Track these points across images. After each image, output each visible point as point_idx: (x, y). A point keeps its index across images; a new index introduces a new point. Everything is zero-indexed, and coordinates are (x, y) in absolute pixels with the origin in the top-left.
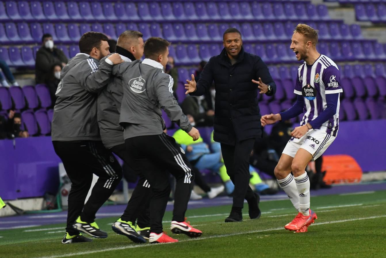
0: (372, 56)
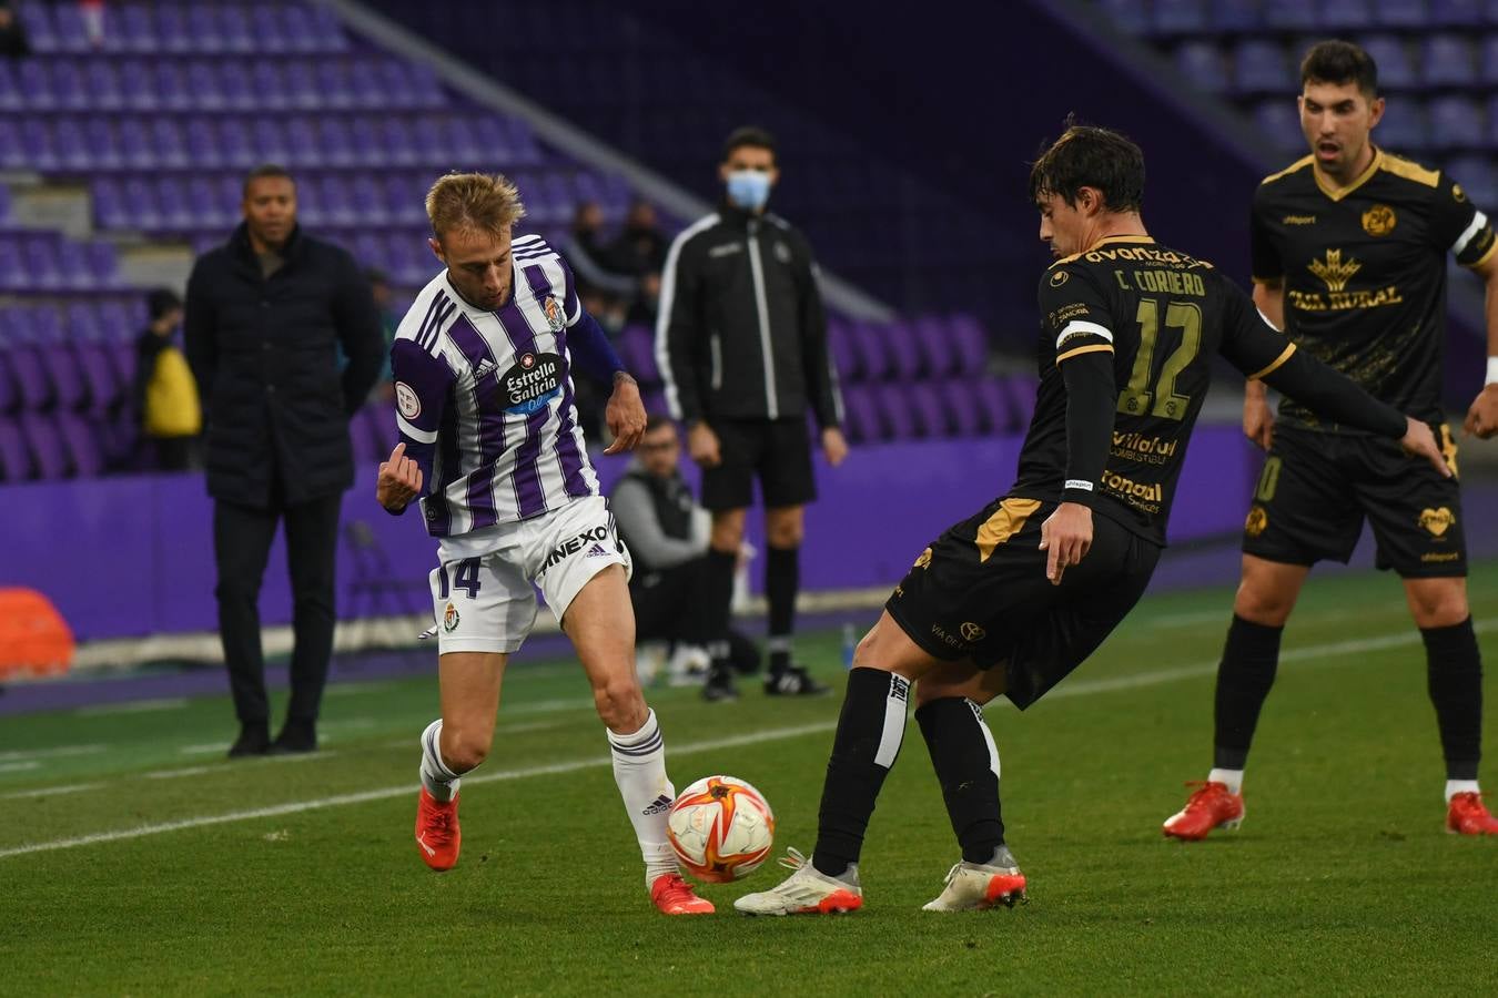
0: (51, 280)
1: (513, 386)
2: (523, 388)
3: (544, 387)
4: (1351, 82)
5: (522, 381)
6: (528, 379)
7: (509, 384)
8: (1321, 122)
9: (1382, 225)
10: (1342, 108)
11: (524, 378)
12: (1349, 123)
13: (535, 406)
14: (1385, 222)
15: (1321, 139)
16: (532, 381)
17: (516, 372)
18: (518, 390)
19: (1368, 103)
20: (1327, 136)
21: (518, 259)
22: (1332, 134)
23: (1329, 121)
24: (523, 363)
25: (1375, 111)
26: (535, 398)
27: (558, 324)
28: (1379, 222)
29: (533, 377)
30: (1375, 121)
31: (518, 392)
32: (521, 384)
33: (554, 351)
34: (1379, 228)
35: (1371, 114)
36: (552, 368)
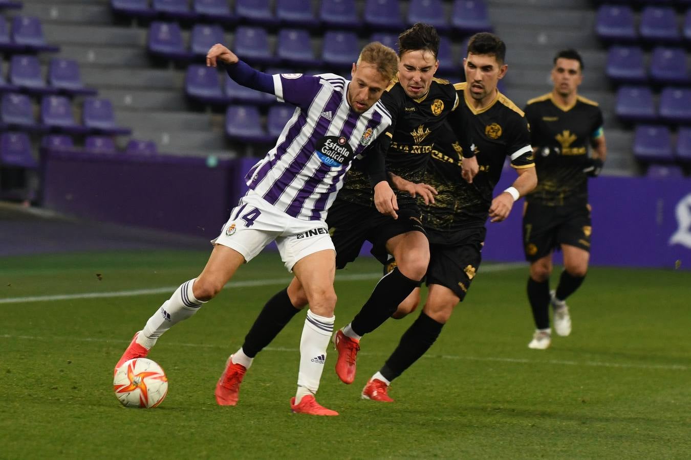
1: (328, 144)
2: (331, 149)
3: (337, 157)
4: (493, 56)
5: (333, 145)
6: (336, 147)
7: (328, 140)
8: (475, 74)
9: (494, 134)
10: (486, 68)
11: (335, 145)
12: (489, 76)
13: (328, 161)
14: (497, 133)
15: (474, 82)
16: (336, 150)
17: (335, 139)
18: (329, 147)
19: (499, 67)
20: (478, 82)
21: (377, 105)
22: (480, 81)
23: (479, 74)
24: (340, 140)
25: (502, 71)
26: (331, 158)
27: (365, 142)
28: (494, 132)
29: (338, 149)
30: (502, 76)
31: (327, 148)
32: (332, 146)
33: (354, 149)
34: (493, 135)
35: (500, 72)
36: (347, 154)
